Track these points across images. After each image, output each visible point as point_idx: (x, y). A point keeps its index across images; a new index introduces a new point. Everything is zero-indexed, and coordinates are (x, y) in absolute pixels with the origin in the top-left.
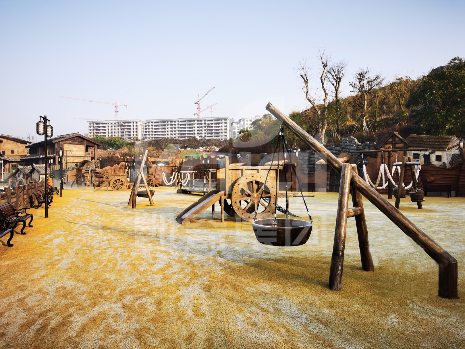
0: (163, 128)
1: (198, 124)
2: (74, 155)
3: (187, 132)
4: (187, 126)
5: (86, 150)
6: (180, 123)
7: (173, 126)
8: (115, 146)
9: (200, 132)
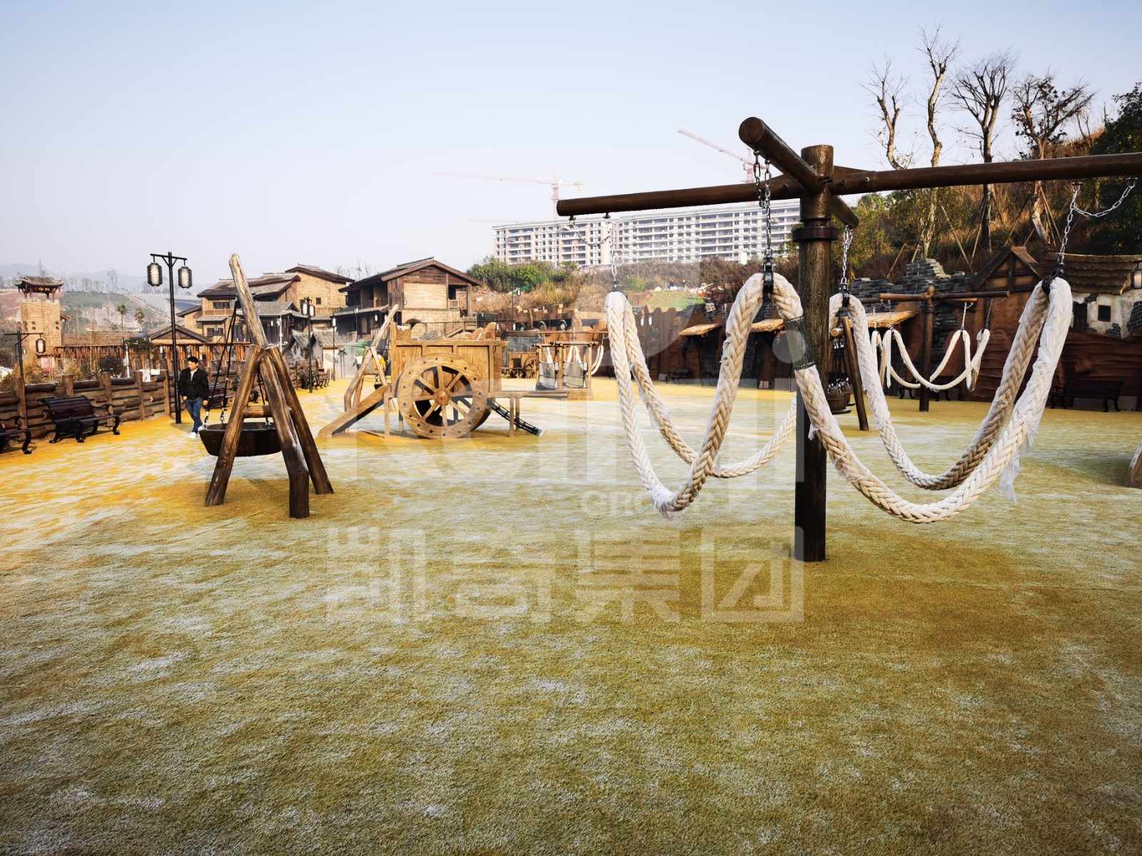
0: (662, 236)
1: (746, 222)
2: (426, 307)
3: (717, 244)
4: (718, 228)
5: (451, 295)
6: (701, 221)
7: (685, 230)
8: (525, 285)
9: (751, 241)
